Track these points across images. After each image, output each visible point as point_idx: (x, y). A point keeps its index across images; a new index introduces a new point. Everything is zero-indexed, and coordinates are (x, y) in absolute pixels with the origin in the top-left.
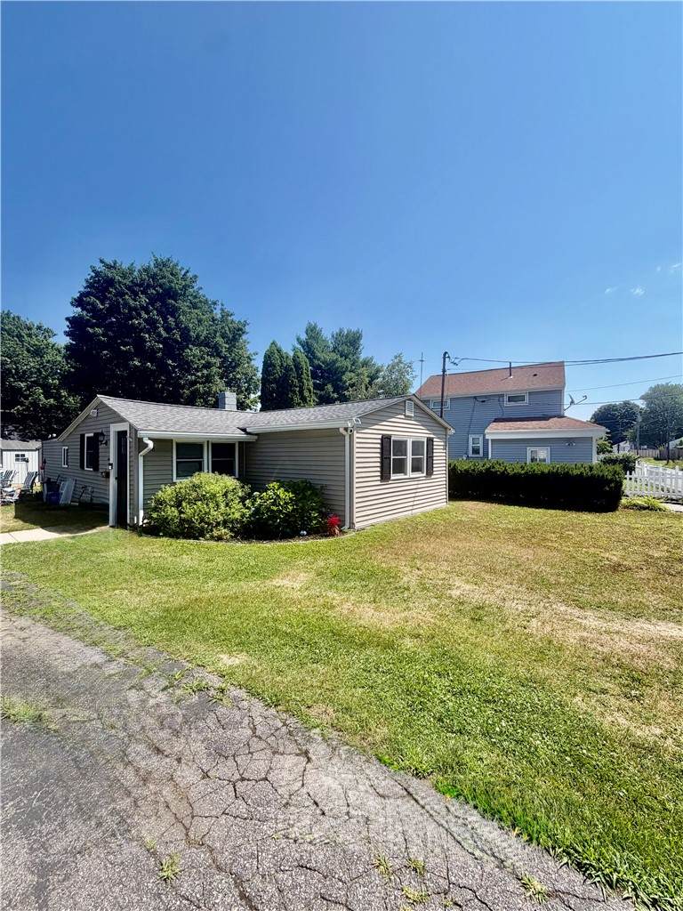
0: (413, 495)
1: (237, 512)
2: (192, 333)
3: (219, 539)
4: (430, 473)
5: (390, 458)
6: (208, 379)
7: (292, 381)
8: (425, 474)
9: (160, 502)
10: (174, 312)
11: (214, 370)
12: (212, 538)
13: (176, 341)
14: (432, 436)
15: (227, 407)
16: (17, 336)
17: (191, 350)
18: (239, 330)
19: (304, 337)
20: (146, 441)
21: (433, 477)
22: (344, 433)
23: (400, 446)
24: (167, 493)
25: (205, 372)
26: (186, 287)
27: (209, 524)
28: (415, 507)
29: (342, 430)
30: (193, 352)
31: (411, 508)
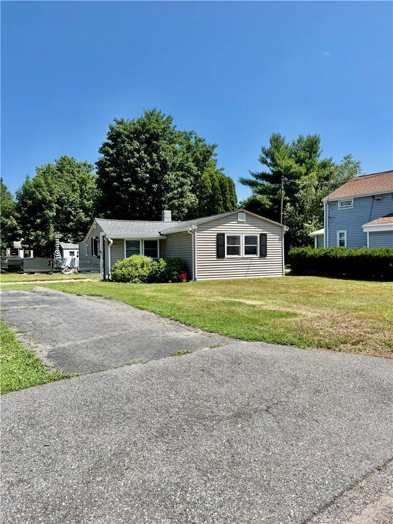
0: (247, 268)
1: (145, 272)
2: (169, 163)
3: (135, 282)
4: (263, 255)
5: (224, 246)
6: (182, 195)
7: (218, 197)
8: (259, 256)
9: (116, 268)
10: (156, 149)
11: (186, 187)
12: (133, 282)
13: (157, 170)
14: (265, 232)
15: (166, 220)
16: (71, 173)
17: (169, 175)
18: (208, 152)
19: (268, 146)
20: (110, 240)
21: (267, 258)
22: (191, 233)
23: (234, 239)
24: (119, 263)
25: (180, 190)
26: (164, 130)
27: (131, 276)
28: (248, 275)
29: (189, 232)
30: (170, 177)
31: (245, 275)
